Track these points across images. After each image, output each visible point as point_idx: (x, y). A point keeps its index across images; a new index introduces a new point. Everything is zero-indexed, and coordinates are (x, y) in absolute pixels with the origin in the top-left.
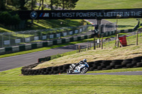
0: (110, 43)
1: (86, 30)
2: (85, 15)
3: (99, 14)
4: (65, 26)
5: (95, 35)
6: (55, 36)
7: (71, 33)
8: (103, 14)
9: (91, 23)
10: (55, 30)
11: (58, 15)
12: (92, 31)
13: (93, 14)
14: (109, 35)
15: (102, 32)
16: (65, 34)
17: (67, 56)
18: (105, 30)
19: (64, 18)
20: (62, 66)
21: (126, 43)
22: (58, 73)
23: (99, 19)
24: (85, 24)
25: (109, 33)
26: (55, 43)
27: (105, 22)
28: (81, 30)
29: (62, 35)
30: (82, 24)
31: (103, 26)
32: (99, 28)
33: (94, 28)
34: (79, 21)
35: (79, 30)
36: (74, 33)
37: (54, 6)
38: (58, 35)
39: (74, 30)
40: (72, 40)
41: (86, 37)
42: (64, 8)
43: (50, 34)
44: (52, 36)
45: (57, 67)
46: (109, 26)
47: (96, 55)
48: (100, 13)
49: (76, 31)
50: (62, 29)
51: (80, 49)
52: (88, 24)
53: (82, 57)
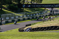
0: (57, 18)
1: (46, 12)
2: (46, 6)
3: (52, 6)
4: (37, 11)
5: (50, 15)
6: (33, 15)
8: (54, 6)
9: (49, 9)
10: (33, 13)
11: (34, 6)
12: (49, 13)
13: (50, 6)
14: (57, 15)
15: (53, 14)
16: (37, 14)
17: (38, 24)
18: (55, 13)
19: (37, 7)
20: (36, 28)
22: (34, 31)
23: (52, 8)
24: (46, 10)
25: (57, 14)
26: (33, 18)
27: (55, 9)
30: (44, 10)
31: (54, 11)
32: (52, 12)
34: (44, 8)
35: (43, 13)
36: (41, 14)
37: (33, 2)
40: (40, 17)
41: (46, 16)
42: (37, 3)
44: (31, 15)
45: (34, 29)
46: (57, 11)
47: (51, 24)
50: (36, 12)
51: (44, 21)
52: (47, 10)
53: (44, 24)
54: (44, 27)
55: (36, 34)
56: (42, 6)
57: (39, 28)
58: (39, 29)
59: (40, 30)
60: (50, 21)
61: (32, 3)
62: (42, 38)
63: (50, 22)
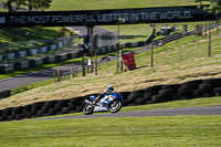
0: (109, 65)
1: (69, 44)
2: (66, 19)
3: (90, 18)
4: (34, 38)
5: (84, 52)
6: (17, 56)
7: (44, 49)
8: (96, 18)
9: (77, 32)
10: (17, 46)
11: (21, 20)
12: (80, 46)
13: (80, 18)
14: (107, 52)
15: (96, 47)
16: (34, 51)
17: (38, 89)
18: (100, 43)
19: (31, 25)
20: (30, 106)
21: (134, 65)
22: (23, 117)
23: (90, 25)
24: (67, 34)
25: (107, 48)
26: (17, 67)
27: (99, 30)
28: (61, 44)
29: (29, 54)
30: (62, 34)
31: (96, 36)
32: (91, 40)
33: (82, 41)
34: (57, 29)
35: (58, 45)
36: (49, 49)
37: (14, 4)
38: (23, 54)
39: (48, 44)
40: (46, 61)
41: (69, 56)
42: (30, 8)
43: (8, 52)
44: (11, 56)
45: (21, 108)
46: (107, 37)
47: (87, 86)
48: (91, 16)
49: (53, 47)
50: (30, 44)
51: (60, 76)
52: (72, 34)
53: (63, 90)
54: (60, 98)
55: (31, 127)
56: (50, 19)
57: (43, 103)
58: (44, 108)
59: (46, 113)
60: (84, 75)
61: (10, 7)
62: (56, 142)
63: (84, 78)
